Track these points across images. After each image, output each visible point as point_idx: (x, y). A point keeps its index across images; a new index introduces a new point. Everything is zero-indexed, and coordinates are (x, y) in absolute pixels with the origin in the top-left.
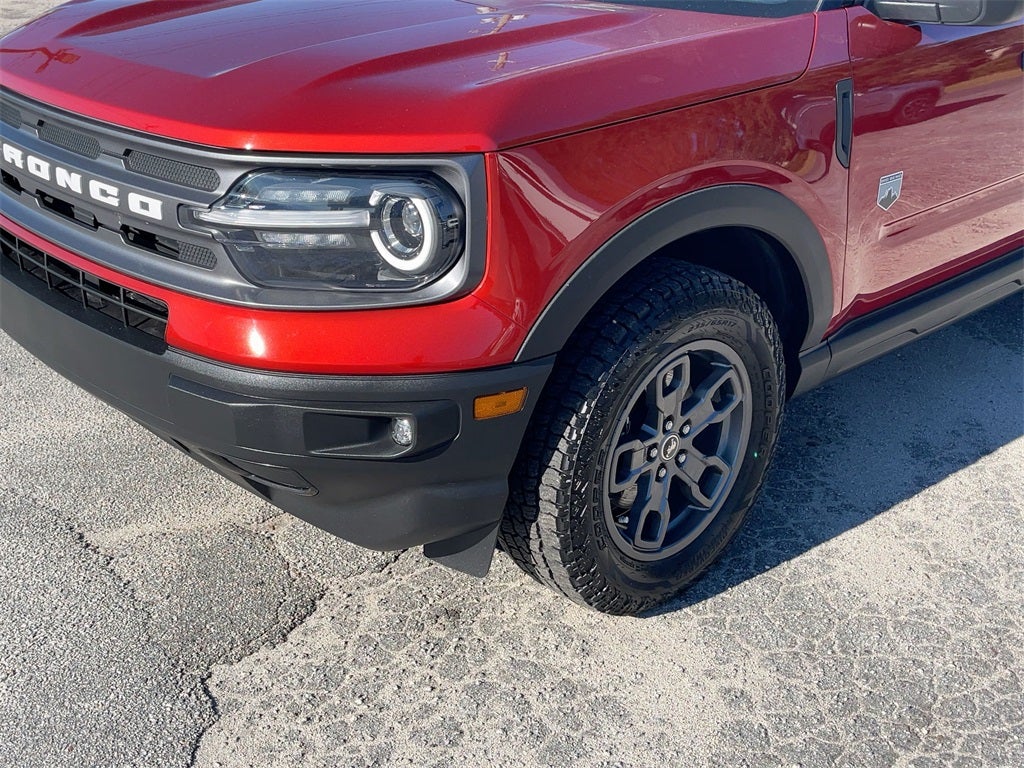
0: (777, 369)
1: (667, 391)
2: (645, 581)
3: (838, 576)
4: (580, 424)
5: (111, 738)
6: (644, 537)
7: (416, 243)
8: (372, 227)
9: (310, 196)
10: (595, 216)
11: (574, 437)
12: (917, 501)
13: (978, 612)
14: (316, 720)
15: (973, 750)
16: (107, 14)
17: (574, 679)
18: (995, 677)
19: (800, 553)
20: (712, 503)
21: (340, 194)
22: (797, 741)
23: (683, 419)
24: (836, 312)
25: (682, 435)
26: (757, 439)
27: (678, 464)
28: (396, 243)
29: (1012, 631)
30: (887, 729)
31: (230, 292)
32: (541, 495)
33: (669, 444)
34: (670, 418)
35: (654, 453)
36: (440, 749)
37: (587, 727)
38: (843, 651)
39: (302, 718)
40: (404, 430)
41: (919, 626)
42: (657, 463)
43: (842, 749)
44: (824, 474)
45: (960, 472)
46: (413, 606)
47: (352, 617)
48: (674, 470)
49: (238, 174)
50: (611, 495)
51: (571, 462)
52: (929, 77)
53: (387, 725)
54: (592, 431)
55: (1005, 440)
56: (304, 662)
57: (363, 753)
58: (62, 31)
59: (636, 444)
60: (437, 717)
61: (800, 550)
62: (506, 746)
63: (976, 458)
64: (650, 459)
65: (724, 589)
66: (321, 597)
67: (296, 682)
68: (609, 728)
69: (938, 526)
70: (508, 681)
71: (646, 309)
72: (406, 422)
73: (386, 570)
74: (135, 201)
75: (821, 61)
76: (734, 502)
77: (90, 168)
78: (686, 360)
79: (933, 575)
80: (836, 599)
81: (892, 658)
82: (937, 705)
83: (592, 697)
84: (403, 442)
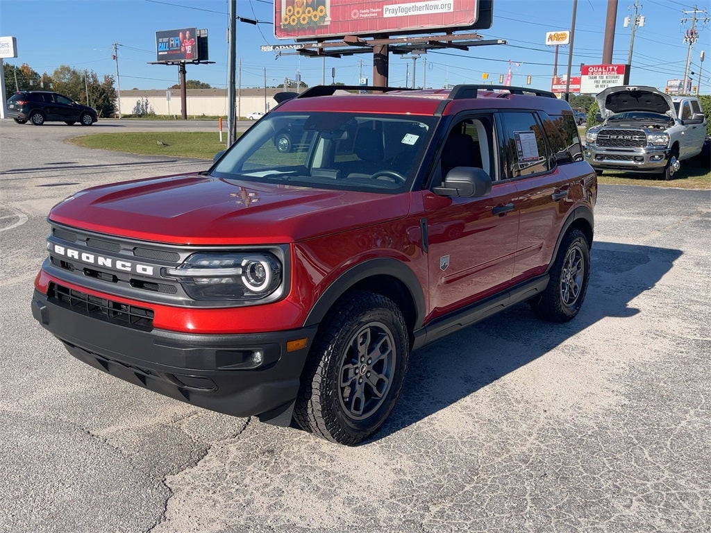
0: (405, 336)
1: (361, 344)
2: (356, 428)
3: (437, 427)
4: (328, 355)
5: (127, 503)
6: (355, 409)
7: (262, 280)
8: (242, 275)
9: (217, 262)
10: (329, 270)
11: (326, 360)
12: (468, 398)
13: (495, 436)
14: (218, 492)
15: (495, 482)
16: (112, 194)
17: (329, 470)
18: (503, 457)
19: (420, 420)
20: (382, 395)
21: (231, 262)
22: (425, 484)
23: (369, 357)
24: (427, 314)
25: (368, 364)
26: (399, 367)
27: (368, 378)
28: (252, 281)
29: (509, 441)
30: (461, 477)
31: (180, 302)
32: (313, 386)
33: (363, 367)
34: (363, 356)
35: (357, 371)
36: (275, 498)
37: (336, 485)
38: (441, 453)
39: (211, 492)
40: (258, 356)
41: (472, 442)
42: (359, 376)
43: (443, 485)
44: (427, 390)
45: (485, 387)
46: (252, 449)
47: (225, 455)
48: (366, 380)
49: (188, 254)
50: (341, 388)
51: (326, 371)
52: (459, 219)
53: (250, 492)
54: (333, 357)
55: (504, 374)
56: (207, 472)
57: (241, 501)
58: (93, 201)
59: (350, 366)
60: (272, 487)
61: (420, 419)
62: (304, 495)
63: (492, 381)
64: (356, 374)
65: (389, 434)
66: (209, 448)
67: (205, 479)
68: (346, 485)
69: (477, 407)
70: (300, 473)
71: (352, 307)
72: (258, 353)
73: (237, 437)
74: (139, 268)
75: (413, 211)
76: (391, 394)
77: (115, 256)
78: (369, 330)
79: (476, 424)
80: (437, 435)
81: (461, 454)
82: (481, 468)
83: (337, 475)
84: (258, 361)
